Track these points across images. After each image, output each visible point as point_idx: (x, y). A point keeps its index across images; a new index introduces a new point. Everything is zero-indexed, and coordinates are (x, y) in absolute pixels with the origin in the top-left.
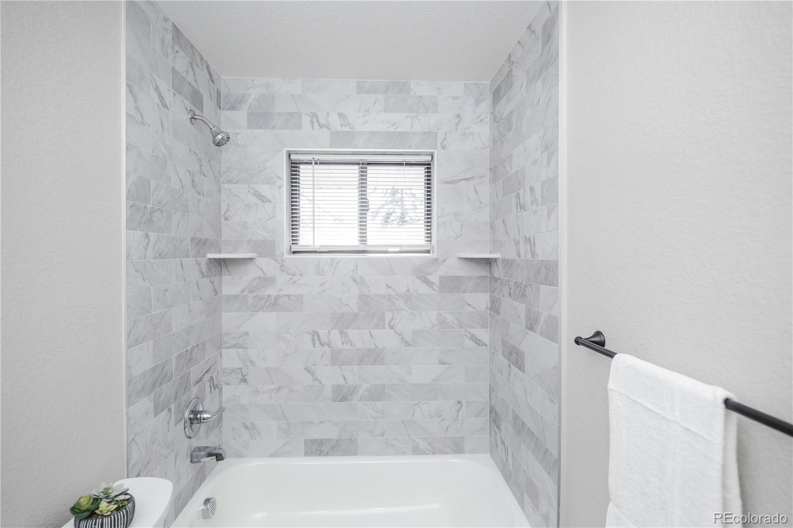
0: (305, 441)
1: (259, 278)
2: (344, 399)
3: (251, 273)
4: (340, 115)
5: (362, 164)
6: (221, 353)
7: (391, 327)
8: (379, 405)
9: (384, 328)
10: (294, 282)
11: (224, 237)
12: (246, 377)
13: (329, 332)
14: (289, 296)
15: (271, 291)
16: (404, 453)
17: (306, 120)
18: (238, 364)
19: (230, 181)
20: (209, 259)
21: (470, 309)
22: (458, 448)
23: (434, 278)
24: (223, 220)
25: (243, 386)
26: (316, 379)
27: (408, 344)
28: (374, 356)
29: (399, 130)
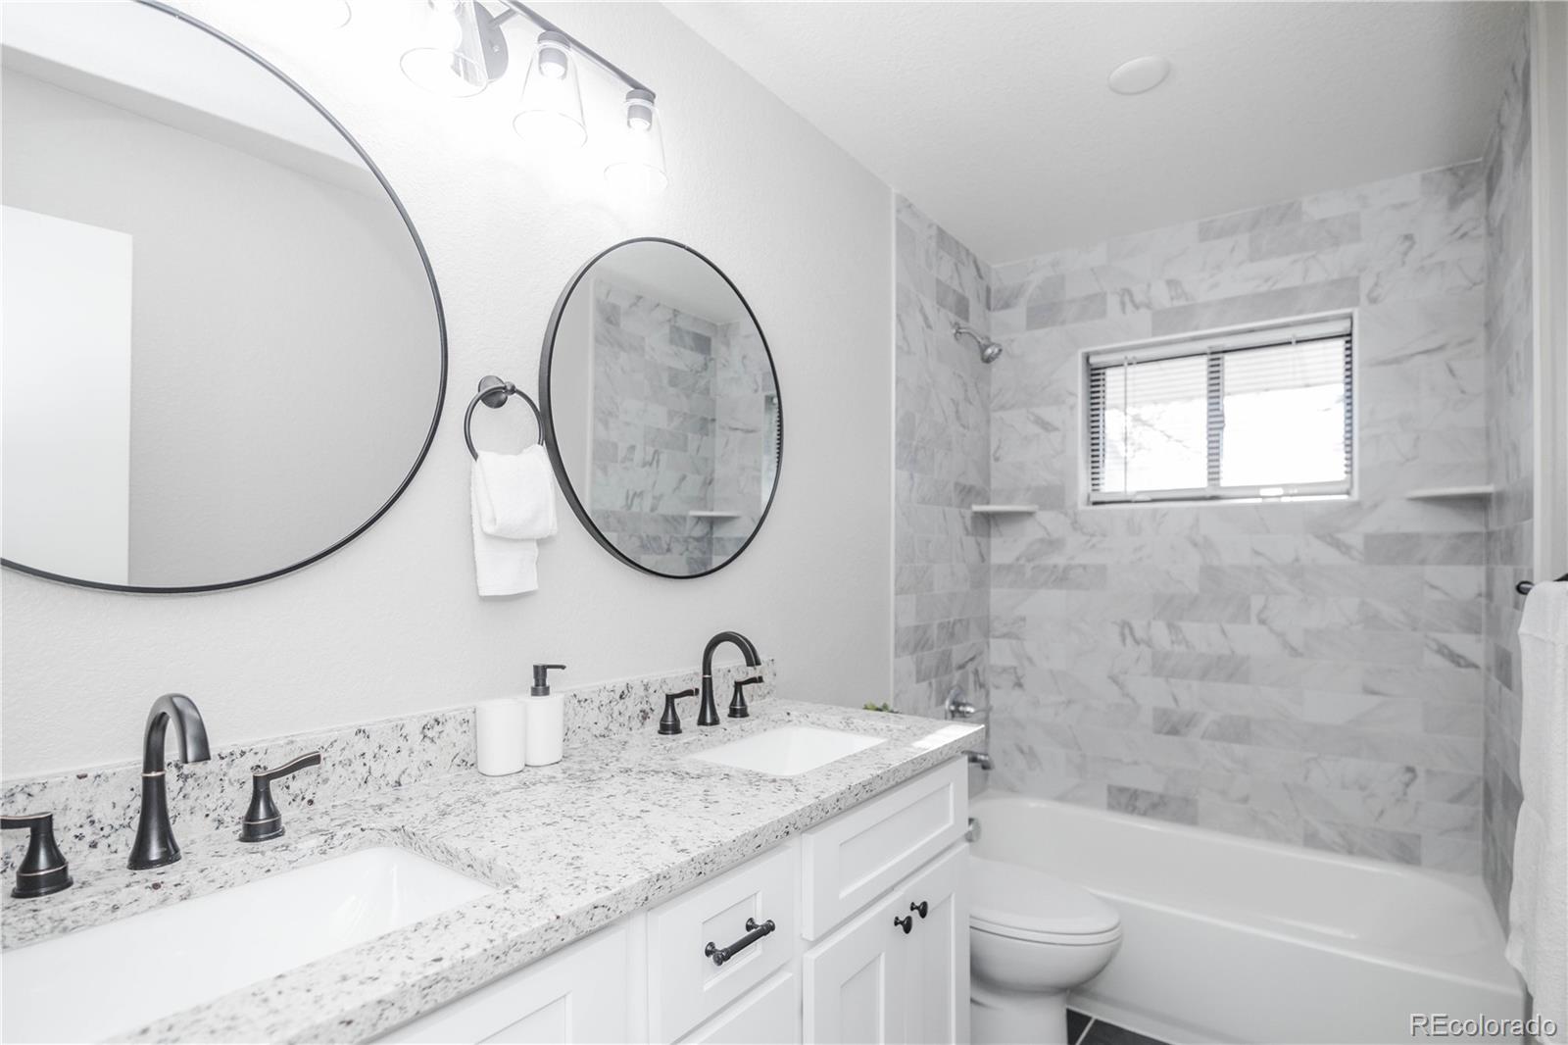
0: (1110, 789)
1: (1042, 541)
2: (1174, 731)
3: (1030, 532)
4: (1170, 283)
5: (1213, 353)
6: (988, 644)
7: (1262, 622)
8: (1239, 750)
9: (1248, 621)
10: (1093, 546)
11: (994, 484)
12: (1022, 681)
13: (1149, 624)
14: (1084, 567)
15: (1059, 560)
16: (1288, 841)
17: (1113, 302)
18: (1010, 662)
19: (1002, 408)
20: (976, 513)
21: (1437, 595)
22: (1406, 853)
23: (1355, 539)
24: (992, 461)
25: (1017, 692)
26: (1127, 695)
27: (1295, 652)
28: (1230, 668)
29: (1279, 286)
